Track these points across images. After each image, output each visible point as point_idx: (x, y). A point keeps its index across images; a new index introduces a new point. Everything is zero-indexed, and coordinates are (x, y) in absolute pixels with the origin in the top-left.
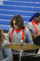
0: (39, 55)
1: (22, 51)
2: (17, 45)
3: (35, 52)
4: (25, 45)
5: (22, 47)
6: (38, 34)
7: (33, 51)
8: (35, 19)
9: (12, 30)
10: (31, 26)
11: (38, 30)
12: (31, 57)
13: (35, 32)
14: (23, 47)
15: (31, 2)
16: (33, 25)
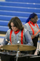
0: (36, 56)
1: (19, 52)
2: (13, 46)
3: (32, 53)
4: (22, 46)
5: (18, 48)
6: (35, 35)
7: (30, 52)
8: (32, 20)
9: (10, 31)
10: (28, 27)
11: (35, 31)
12: (27, 58)
13: (32, 33)
14: (20, 48)
15: (28, 3)
16: (30, 26)
